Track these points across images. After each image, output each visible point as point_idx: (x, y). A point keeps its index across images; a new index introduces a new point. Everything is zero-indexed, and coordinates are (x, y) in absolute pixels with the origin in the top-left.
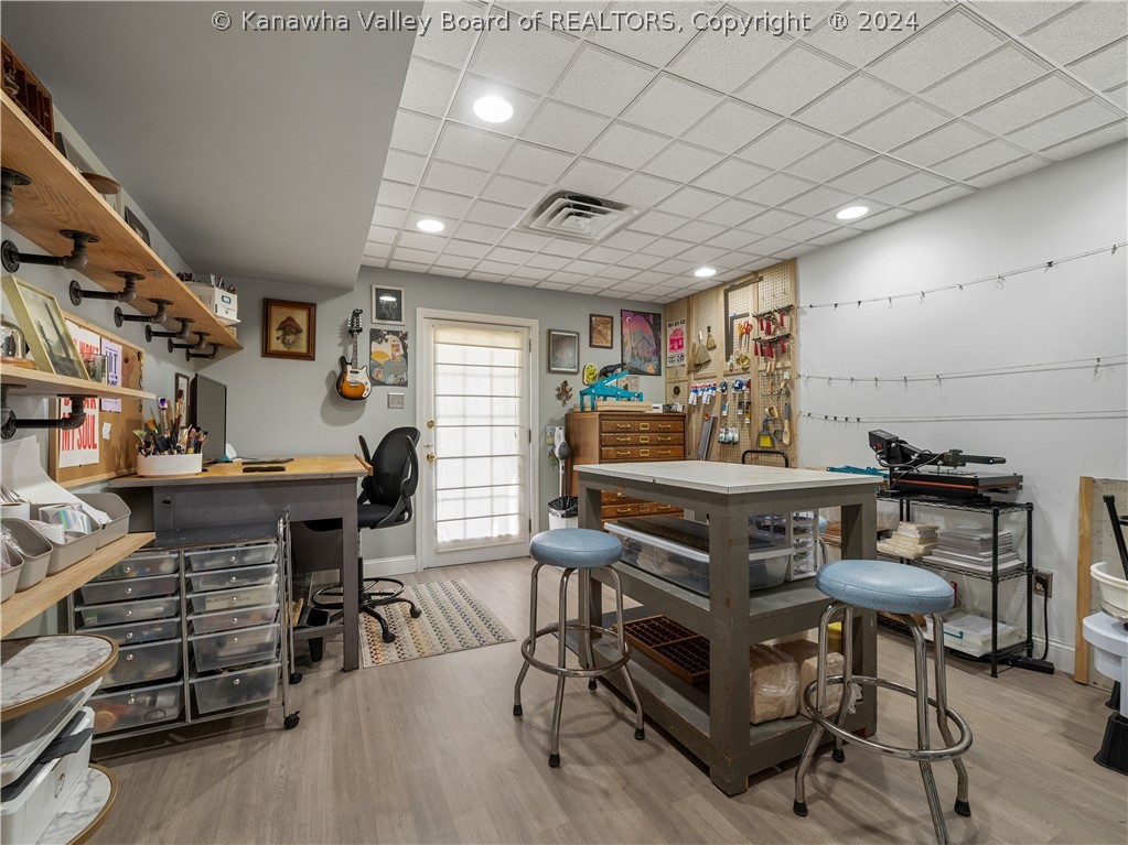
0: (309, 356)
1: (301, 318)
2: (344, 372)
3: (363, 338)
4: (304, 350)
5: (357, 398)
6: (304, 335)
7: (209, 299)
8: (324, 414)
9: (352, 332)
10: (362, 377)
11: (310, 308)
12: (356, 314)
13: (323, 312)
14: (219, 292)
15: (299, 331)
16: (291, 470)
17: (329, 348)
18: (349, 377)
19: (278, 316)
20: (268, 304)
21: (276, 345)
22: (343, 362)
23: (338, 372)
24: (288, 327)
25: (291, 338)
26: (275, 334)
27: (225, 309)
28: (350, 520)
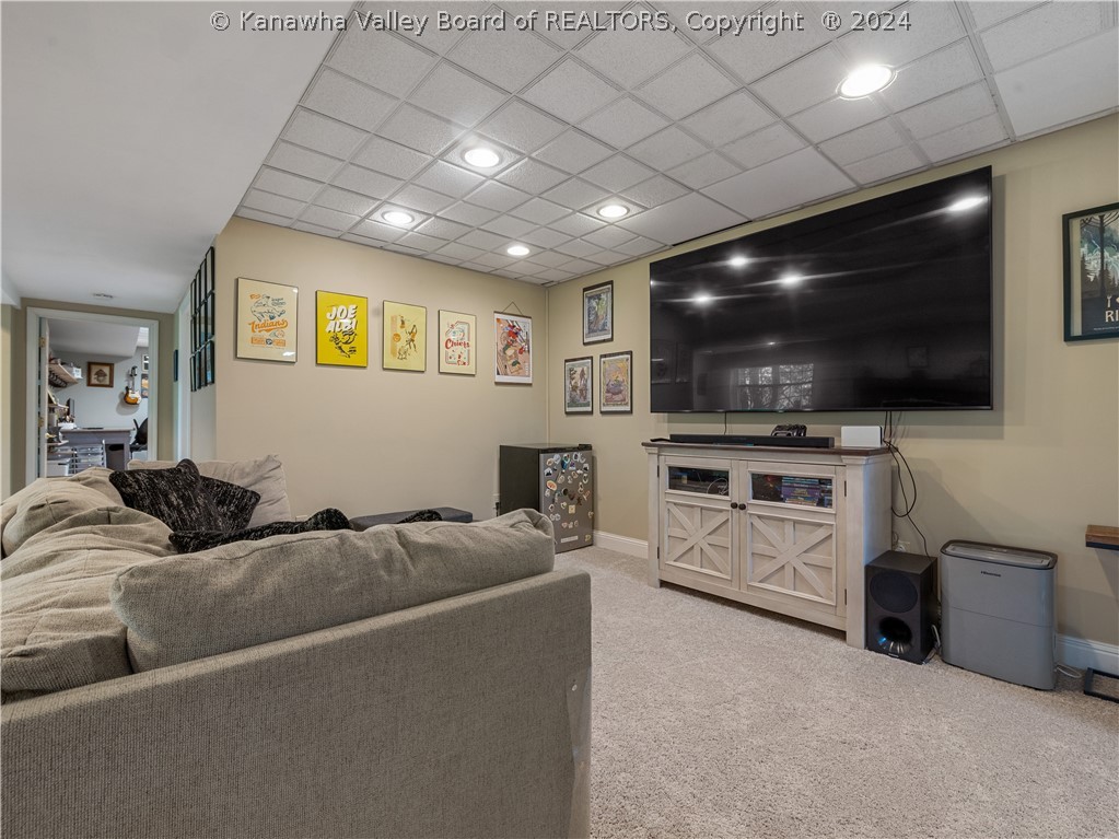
0: (111, 385)
1: (106, 370)
2: (128, 393)
3: (138, 379)
4: (108, 383)
5: (134, 403)
6: (108, 377)
7: (71, 372)
8: (117, 409)
9: (132, 375)
10: (137, 395)
11: (111, 366)
12: (134, 368)
13: (117, 367)
14: (75, 369)
15: (105, 375)
16: (105, 429)
17: (120, 383)
18: (130, 395)
19: (95, 369)
20: (90, 365)
21: (94, 381)
22: (127, 389)
23: (125, 392)
24: (100, 374)
25: (101, 378)
26: (93, 377)
27: (77, 374)
28: (127, 448)
